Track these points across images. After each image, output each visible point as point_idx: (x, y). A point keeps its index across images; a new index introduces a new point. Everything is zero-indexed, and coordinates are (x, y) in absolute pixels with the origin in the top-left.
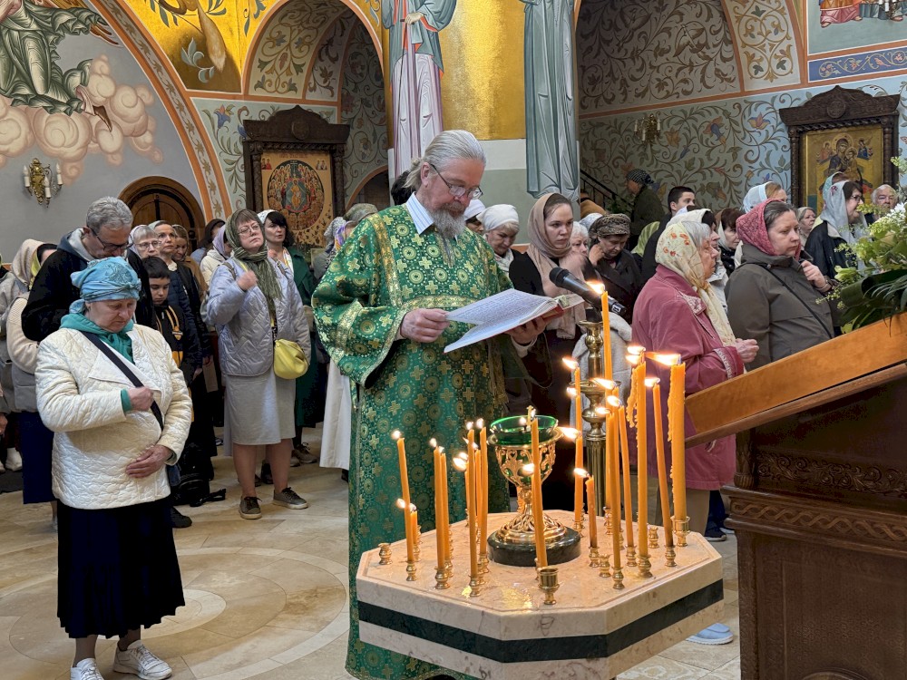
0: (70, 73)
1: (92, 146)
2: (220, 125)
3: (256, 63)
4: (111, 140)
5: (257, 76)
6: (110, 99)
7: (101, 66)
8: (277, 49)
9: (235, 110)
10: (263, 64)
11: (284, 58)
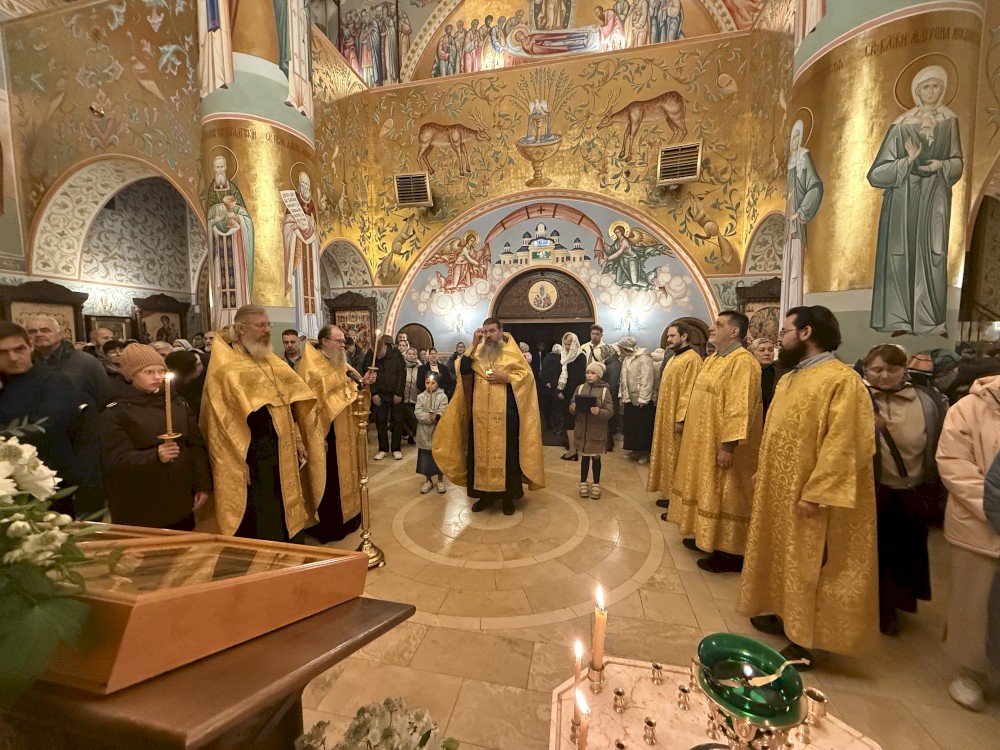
0: (650, 273)
1: (656, 304)
2: (724, 291)
3: (750, 257)
4: (666, 302)
5: (751, 263)
6: (668, 283)
7: (665, 269)
8: (764, 248)
9: (735, 283)
10: (754, 258)
11: (770, 252)
